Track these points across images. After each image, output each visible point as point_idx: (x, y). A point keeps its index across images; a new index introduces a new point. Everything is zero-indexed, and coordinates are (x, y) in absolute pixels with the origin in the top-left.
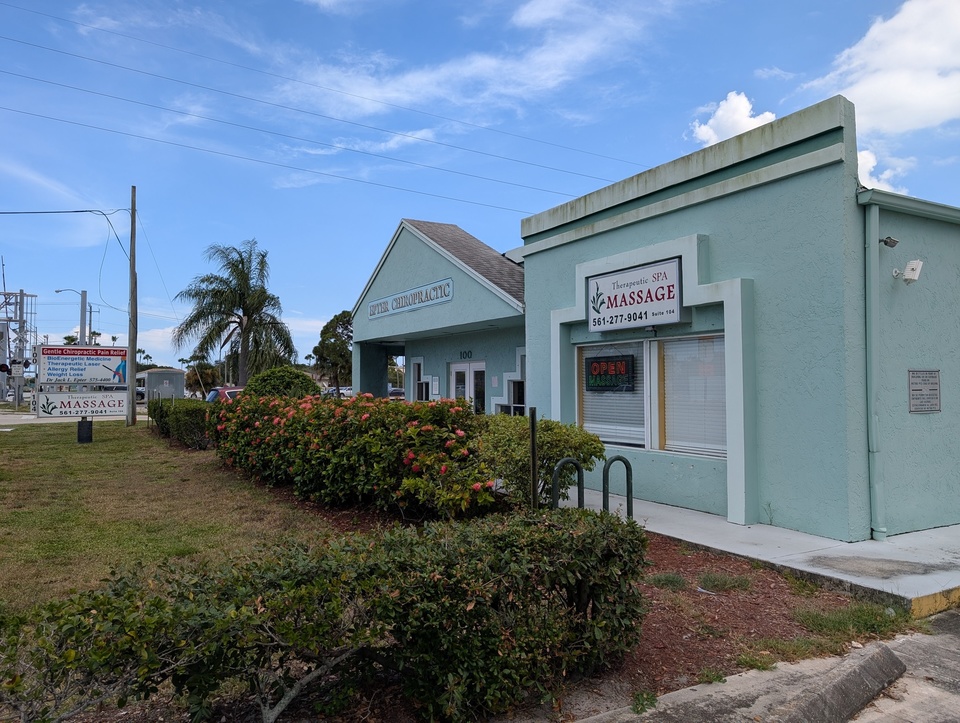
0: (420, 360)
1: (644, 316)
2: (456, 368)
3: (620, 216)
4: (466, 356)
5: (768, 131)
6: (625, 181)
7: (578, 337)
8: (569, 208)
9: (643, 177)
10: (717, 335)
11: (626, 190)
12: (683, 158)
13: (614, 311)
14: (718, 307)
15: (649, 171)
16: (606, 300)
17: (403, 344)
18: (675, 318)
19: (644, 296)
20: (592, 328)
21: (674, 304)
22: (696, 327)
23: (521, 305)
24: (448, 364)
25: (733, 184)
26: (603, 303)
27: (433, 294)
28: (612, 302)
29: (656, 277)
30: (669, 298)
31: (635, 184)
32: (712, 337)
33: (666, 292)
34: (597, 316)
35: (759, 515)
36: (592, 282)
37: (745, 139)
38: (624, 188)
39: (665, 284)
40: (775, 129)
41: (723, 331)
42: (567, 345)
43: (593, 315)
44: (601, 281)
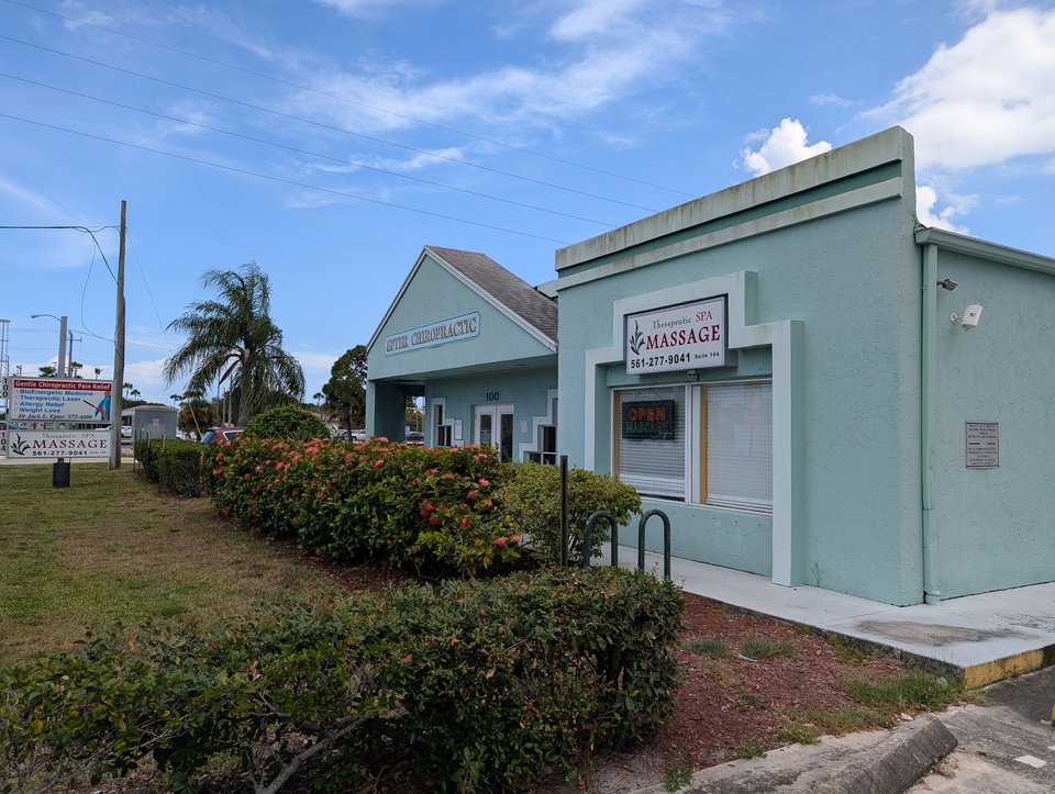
0: (442, 401)
1: (686, 359)
2: (481, 410)
3: (663, 249)
4: (493, 398)
5: (822, 163)
6: (668, 211)
7: (615, 380)
8: (608, 239)
9: (689, 207)
10: (764, 381)
11: (670, 221)
12: (732, 188)
13: (655, 352)
14: (765, 350)
15: (695, 201)
16: (646, 340)
17: (424, 383)
18: (719, 361)
19: (687, 336)
20: (630, 370)
21: (719, 346)
22: (742, 371)
23: (553, 343)
24: (473, 407)
25: (784, 218)
26: (642, 343)
27: (458, 329)
28: (652, 343)
29: (700, 317)
30: (714, 339)
31: (680, 214)
32: (760, 383)
33: (710, 332)
34: (635, 357)
35: (806, 575)
36: (631, 321)
37: (797, 169)
38: (667, 218)
39: (709, 324)
40: (830, 159)
41: (771, 376)
42: (603, 388)
43: (632, 356)
44: (640, 319)
